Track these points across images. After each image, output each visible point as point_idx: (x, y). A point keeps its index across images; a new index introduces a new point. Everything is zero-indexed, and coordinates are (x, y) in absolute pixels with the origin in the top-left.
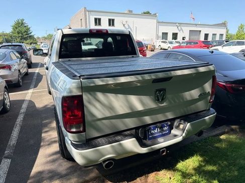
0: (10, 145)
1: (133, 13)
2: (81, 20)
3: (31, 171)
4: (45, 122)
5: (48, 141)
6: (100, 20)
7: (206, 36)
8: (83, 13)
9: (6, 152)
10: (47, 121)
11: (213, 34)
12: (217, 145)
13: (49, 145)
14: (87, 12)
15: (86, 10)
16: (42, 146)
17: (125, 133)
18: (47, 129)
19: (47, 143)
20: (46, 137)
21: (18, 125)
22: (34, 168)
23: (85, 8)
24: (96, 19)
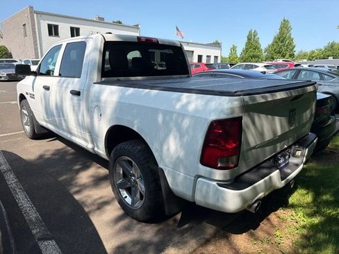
0: (31, 220)
1: (105, 21)
2: (24, 25)
3: (105, 249)
4: (61, 179)
5: (93, 204)
6: (56, 27)
7: (200, 57)
8: (28, 14)
9: (34, 232)
10: (64, 177)
11: (207, 56)
12: (307, 174)
13: (99, 208)
14: (35, 15)
15: (32, 11)
16: (90, 212)
17: (263, 165)
18: (76, 189)
19: (94, 207)
20: (85, 199)
21: (18, 191)
22: (105, 244)
23: (32, 8)
24: (50, 26)
